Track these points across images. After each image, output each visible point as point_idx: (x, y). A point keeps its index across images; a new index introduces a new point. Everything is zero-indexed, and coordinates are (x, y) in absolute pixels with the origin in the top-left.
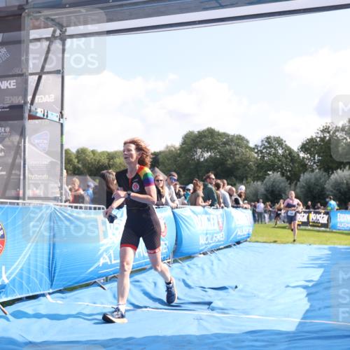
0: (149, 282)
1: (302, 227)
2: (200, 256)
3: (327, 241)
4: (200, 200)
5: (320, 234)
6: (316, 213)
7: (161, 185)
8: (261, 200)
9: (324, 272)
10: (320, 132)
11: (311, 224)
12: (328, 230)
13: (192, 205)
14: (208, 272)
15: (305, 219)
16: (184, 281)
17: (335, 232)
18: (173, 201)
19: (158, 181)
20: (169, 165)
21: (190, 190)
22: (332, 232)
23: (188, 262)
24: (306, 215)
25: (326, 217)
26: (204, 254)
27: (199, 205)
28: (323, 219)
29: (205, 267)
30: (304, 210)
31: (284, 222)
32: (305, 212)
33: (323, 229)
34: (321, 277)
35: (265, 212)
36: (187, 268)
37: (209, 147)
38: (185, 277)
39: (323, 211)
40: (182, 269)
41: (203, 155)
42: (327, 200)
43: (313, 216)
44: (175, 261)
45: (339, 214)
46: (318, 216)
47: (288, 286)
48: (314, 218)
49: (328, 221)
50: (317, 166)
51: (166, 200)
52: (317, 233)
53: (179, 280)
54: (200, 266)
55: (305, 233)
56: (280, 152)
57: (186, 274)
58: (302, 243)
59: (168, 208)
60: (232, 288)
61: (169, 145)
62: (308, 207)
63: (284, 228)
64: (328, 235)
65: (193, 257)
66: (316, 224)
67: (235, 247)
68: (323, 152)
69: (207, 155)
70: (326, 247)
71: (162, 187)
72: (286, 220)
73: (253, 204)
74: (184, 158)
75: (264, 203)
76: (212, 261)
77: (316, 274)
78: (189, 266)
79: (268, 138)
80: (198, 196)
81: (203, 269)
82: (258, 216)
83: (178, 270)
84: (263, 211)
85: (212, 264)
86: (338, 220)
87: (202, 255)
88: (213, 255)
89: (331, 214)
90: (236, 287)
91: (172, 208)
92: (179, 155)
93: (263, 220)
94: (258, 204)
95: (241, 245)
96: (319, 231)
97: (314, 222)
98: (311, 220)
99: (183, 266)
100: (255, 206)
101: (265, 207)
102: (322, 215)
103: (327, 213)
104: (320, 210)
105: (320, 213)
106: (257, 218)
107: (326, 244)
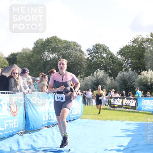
0: (6, 147)
1: (118, 109)
2: (45, 128)
3: (134, 119)
4: (45, 88)
5: (130, 113)
6: (128, 99)
7: (16, 77)
8: (90, 89)
9: (131, 140)
10: (132, 42)
11: (124, 106)
12: (136, 111)
13: (39, 91)
14: (50, 140)
15: (120, 103)
16: (32, 146)
17: (141, 113)
18: (25, 88)
19: (14, 73)
20: (24, 63)
21: (38, 81)
22: (138, 112)
23: (36, 133)
24: (121, 101)
25: (135, 102)
26: (47, 127)
27: (45, 92)
28: (132, 103)
29: (48, 136)
30: (120, 97)
31: (106, 105)
32: (120, 98)
33: (132, 110)
34: (129, 143)
35: (93, 97)
36: (34, 137)
37: (54, 50)
38: (33, 144)
39: (133, 98)
40: (31, 138)
41: (49, 56)
42: (136, 90)
43: (125, 101)
44: (26, 132)
45: (143, 100)
46: (129, 101)
47: (106, 150)
48: (127, 103)
49: (136, 104)
50: (130, 66)
51: (20, 87)
52: (128, 113)
53: (29, 145)
54: (44, 135)
55: (120, 112)
56: (105, 55)
57: (34, 141)
58: (117, 120)
59: (22, 93)
60: (66, 151)
61: (25, 48)
62: (122, 95)
63: (106, 109)
64: (135, 114)
65: (40, 129)
66: (128, 107)
67: (70, 122)
68: (134, 57)
69: (52, 56)
70: (134, 122)
71: (18, 78)
72: (107, 104)
73: (84, 92)
74: (36, 58)
75: (92, 91)
76: (53, 132)
77: (125, 142)
78: (36, 136)
79: (97, 45)
80: (44, 85)
81: (46, 138)
82: (88, 101)
83: (28, 139)
84: (91, 97)
85: (53, 134)
86: (143, 104)
87: (46, 128)
88: (54, 128)
89: (138, 100)
90: (69, 150)
91: (24, 94)
92: (32, 56)
93: (91, 103)
94: (87, 92)
95: (74, 121)
96: (129, 112)
97: (126, 105)
98: (124, 104)
99: (32, 136)
100: (85, 93)
101: (93, 94)
102: (132, 100)
103: (135, 99)
104: (131, 97)
105: (130, 99)
106: (87, 102)
107: (134, 121)
